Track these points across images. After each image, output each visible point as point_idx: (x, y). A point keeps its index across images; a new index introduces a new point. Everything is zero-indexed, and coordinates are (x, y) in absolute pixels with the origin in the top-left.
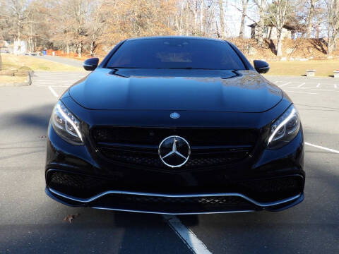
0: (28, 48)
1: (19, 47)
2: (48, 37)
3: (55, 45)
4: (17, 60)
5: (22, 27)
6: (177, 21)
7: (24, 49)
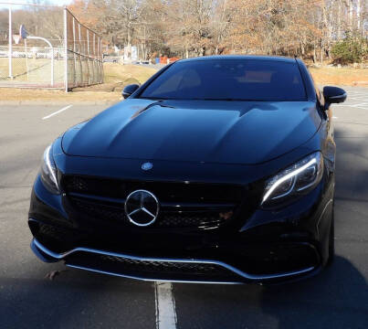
0: (140, 55)
1: (129, 54)
2: (163, 40)
3: (172, 50)
4: (124, 70)
5: (133, 30)
6: (325, 16)
7: (135, 57)
